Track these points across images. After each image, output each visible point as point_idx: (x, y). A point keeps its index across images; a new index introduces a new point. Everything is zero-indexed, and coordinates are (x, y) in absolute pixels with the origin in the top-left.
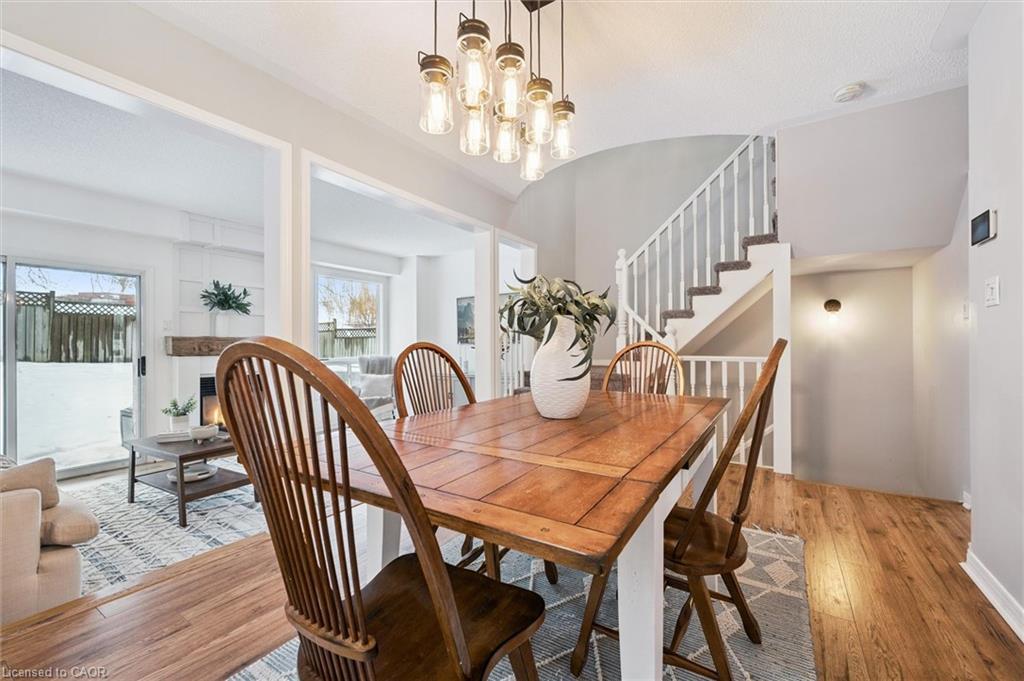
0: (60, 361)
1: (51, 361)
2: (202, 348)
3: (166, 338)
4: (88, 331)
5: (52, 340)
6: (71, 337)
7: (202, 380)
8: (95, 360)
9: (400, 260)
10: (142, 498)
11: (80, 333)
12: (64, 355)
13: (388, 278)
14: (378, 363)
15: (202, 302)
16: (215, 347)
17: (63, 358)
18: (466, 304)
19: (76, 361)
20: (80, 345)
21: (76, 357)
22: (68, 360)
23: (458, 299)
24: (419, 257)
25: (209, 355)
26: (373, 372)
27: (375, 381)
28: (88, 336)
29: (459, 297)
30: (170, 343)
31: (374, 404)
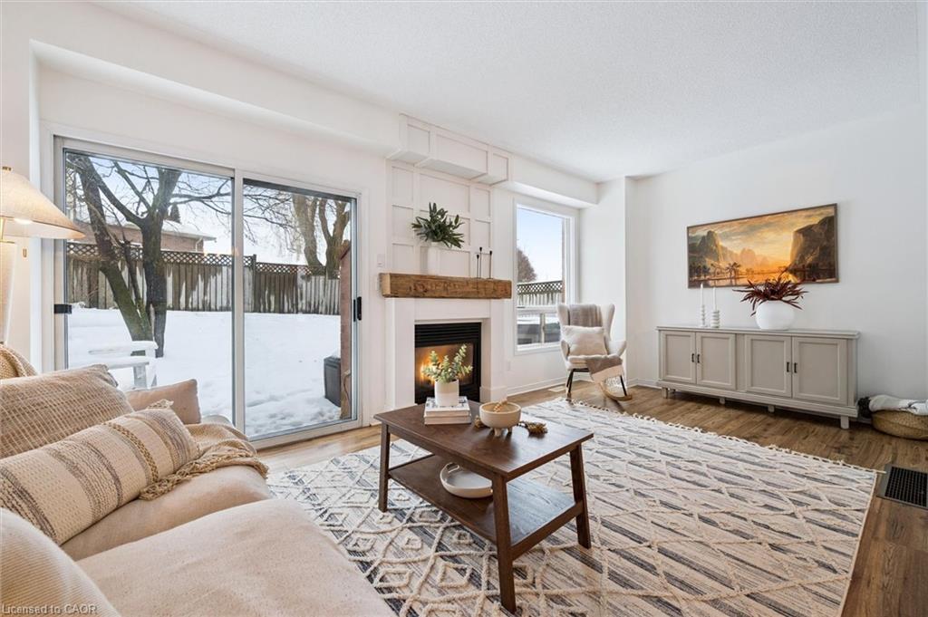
0: (260, 312)
1: (254, 312)
2: (418, 287)
3: (381, 276)
4: (277, 287)
5: (255, 294)
6: (267, 292)
7: (418, 328)
8: (281, 311)
9: (600, 186)
10: (398, 505)
11: (272, 289)
12: (262, 307)
13: (580, 210)
14: (580, 313)
15: (413, 233)
16: (429, 287)
17: (262, 309)
18: (705, 233)
19: (269, 312)
20: (272, 298)
21: (270, 307)
22: (265, 312)
23: (688, 228)
24: (627, 177)
25: (424, 297)
26: (576, 324)
27: (586, 335)
28: (277, 292)
29: (689, 225)
30: (388, 281)
31: (599, 364)
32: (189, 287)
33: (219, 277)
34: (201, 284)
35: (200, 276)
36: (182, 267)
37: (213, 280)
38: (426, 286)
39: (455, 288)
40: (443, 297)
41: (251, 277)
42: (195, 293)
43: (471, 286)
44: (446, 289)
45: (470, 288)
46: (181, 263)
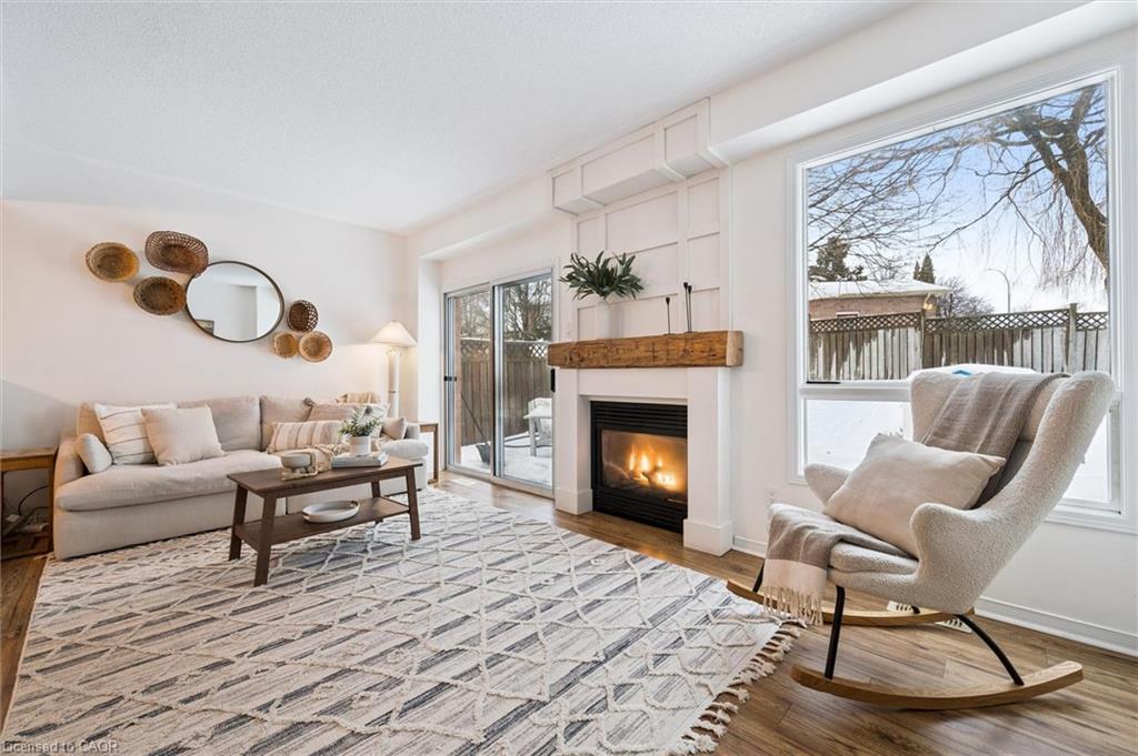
16: (586, 355)
32: (840, 357)
33: (874, 344)
34: (853, 353)
35: (851, 345)
36: (833, 336)
37: (866, 348)
38: (582, 354)
39: (618, 353)
40: (603, 367)
41: (918, 340)
42: (846, 364)
43: (642, 348)
44: (605, 356)
45: (641, 352)
46: (833, 331)
